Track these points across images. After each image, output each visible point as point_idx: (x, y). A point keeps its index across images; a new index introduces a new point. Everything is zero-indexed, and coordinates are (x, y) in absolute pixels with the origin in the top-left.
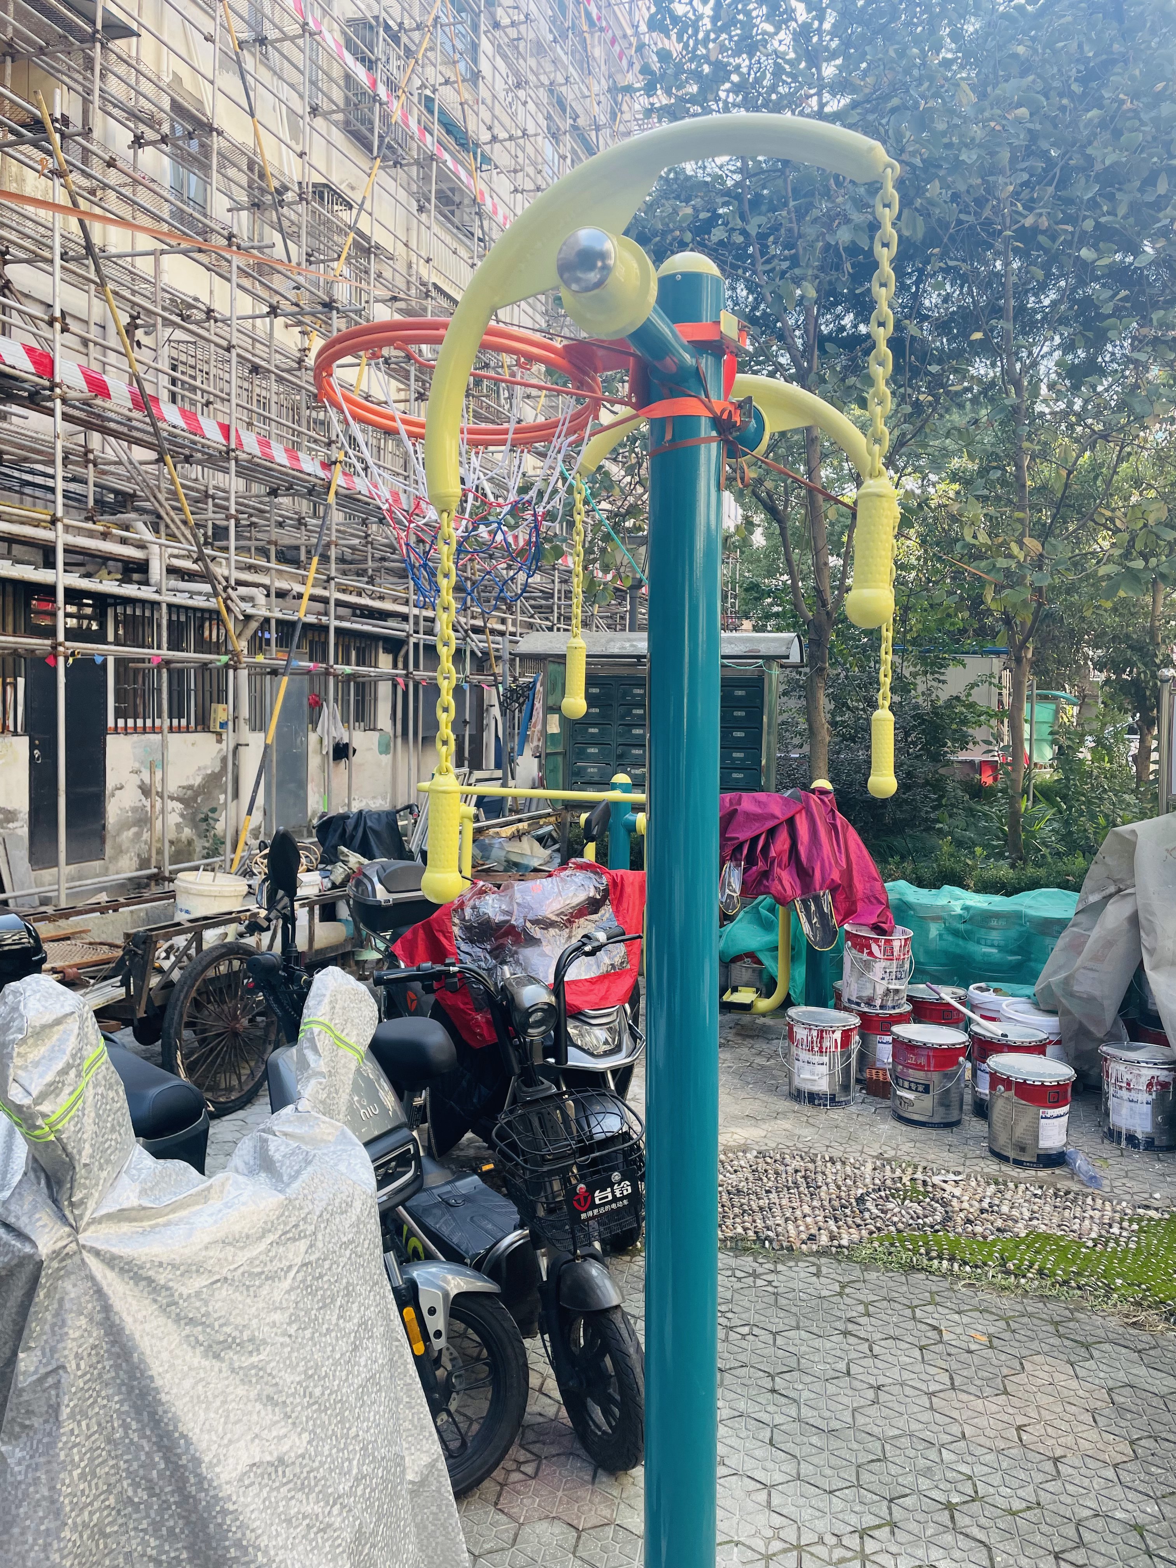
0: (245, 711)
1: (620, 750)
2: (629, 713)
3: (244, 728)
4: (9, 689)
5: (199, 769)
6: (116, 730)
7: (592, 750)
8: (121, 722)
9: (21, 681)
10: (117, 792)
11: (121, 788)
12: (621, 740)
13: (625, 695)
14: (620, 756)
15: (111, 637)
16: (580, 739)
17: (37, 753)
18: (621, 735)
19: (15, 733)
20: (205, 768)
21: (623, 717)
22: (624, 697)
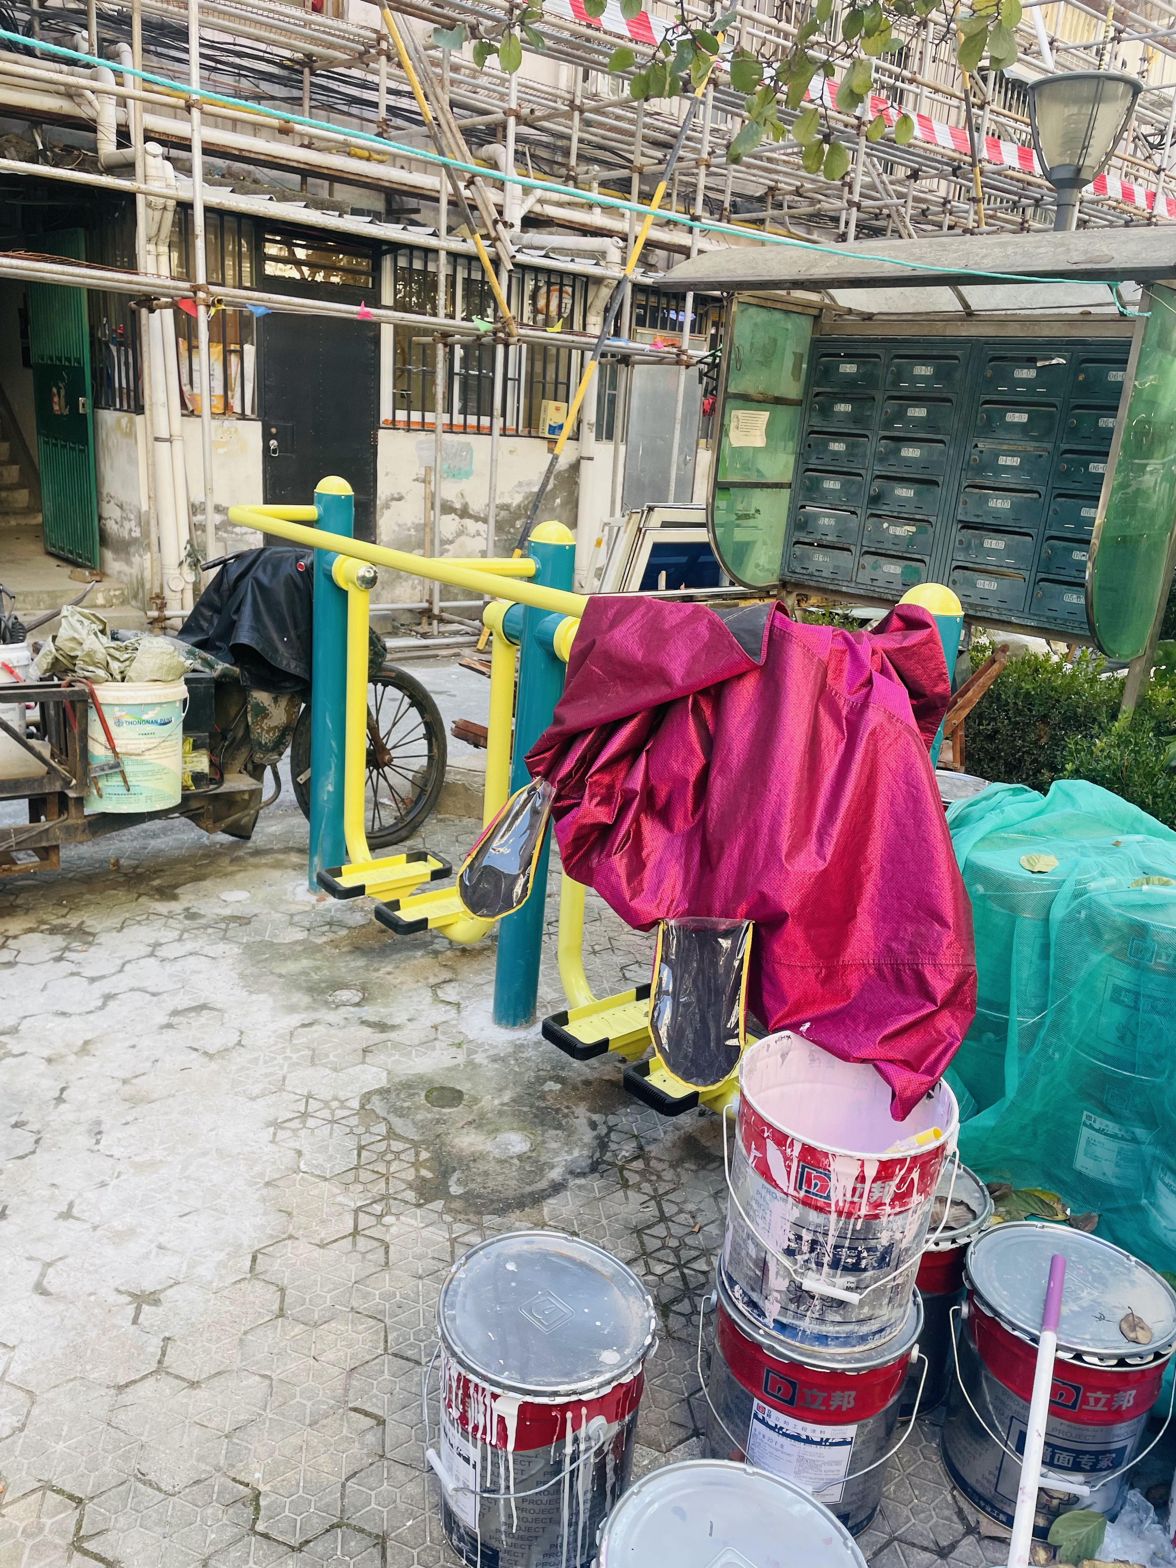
0: (591, 415)
1: (876, 487)
2: (900, 415)
3: (588, 434)
4: (234, 360)
5: (520, 484)
6: (393, 425)
7: (832, 484)
8: (401, 415)
9: (250, 350)
10: (394, 503)
11: (400, 499)
12: (879, 469)
13: (899, 377)
14: (875, 500)
15: (387, 297)
16: (814, 462)
17: (273, 443)
18: (882, 458)
19: (243, 417)
20: (529, 484)
21: (888, 424)
22: (895, 384)
